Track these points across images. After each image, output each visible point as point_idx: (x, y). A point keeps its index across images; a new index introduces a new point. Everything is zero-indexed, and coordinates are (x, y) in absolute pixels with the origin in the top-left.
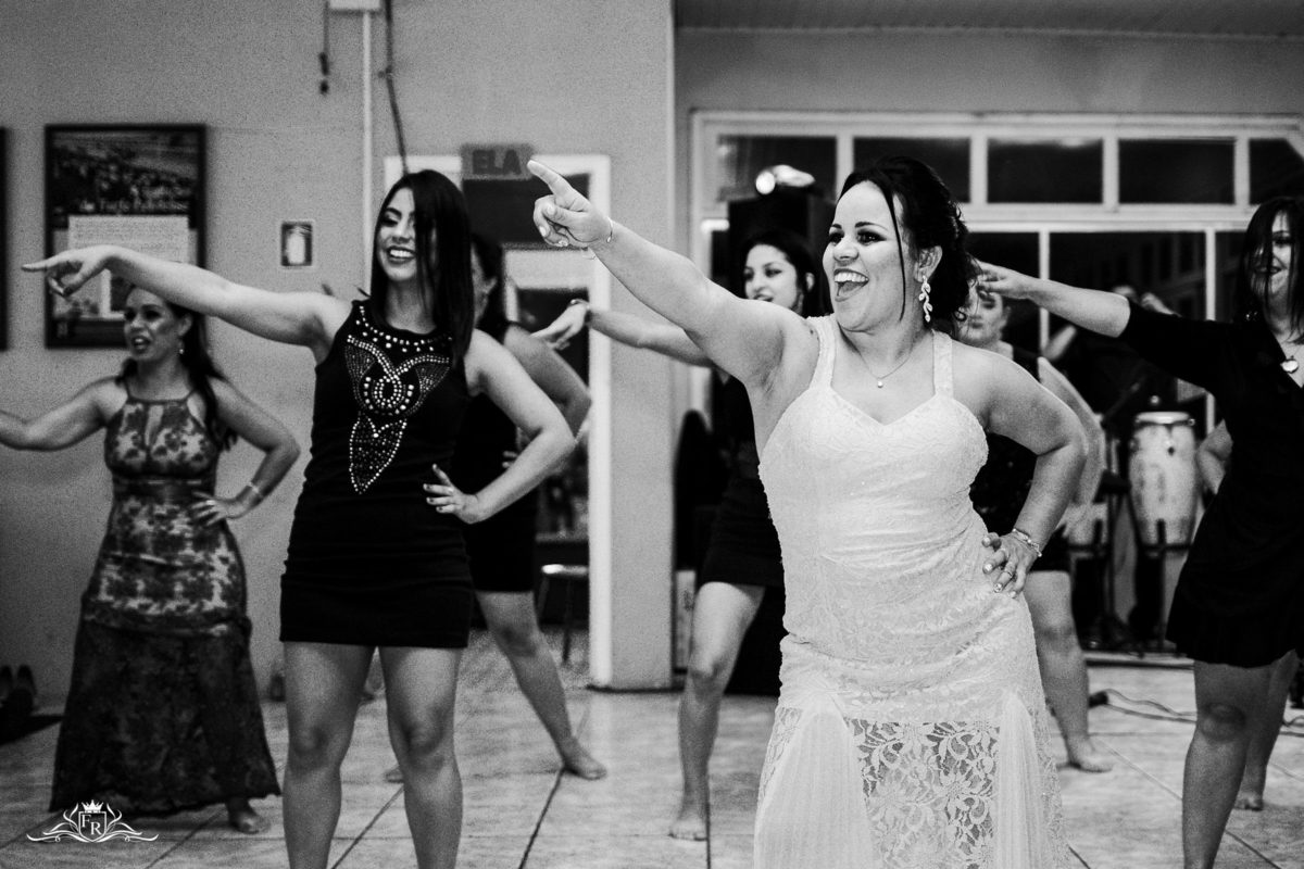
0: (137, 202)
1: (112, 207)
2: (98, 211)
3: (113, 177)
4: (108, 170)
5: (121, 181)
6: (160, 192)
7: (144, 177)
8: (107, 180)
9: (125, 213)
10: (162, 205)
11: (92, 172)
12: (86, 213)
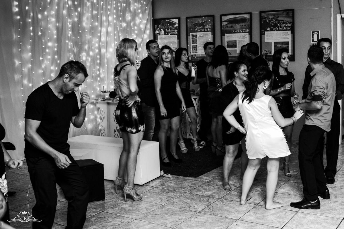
0: (279, 28)
1: (274, 29)
2: (271, 30)
3: (274, 22)
4: (273, 21)
5: (276, 23)
6: (284, 25)
7: (281, 22)
8: (273, 23)
9: (277, 31)
10: (285, 28)
11: (270, 21)
12: (269, 31)
